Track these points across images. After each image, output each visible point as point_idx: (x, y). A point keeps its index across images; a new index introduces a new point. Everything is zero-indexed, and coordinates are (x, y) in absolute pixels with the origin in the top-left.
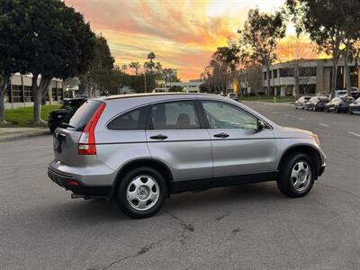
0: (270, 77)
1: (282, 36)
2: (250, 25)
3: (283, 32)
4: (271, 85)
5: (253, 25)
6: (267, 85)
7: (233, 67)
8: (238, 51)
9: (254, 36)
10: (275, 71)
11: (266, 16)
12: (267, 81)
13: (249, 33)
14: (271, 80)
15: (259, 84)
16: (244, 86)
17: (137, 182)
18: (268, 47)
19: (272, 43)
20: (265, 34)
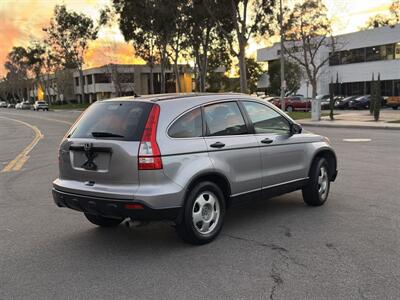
0: (84, 84)
1: (94, 38)
2: (56, 23)
3: (96, 33)
4: (86, 92)
5: (60, 23)
6: (80, 92)
7: (37, 71)
8: (43, 52)
9: (62, 36)
10: (89, 76)
11: (75, 14)
12: (79, 88)
13: (56, 32)
14: (85, 87)
15: (71, 91)
16: (52, 93)
17: (200, 200)
18: (80, 49)
19: (84, 45)
20: (76, 34)
